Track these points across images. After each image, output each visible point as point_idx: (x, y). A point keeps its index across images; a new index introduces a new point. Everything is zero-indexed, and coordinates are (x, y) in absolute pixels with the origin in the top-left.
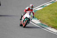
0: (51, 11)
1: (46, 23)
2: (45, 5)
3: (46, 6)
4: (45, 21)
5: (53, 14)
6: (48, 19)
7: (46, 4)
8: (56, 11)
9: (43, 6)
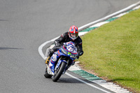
0: (106, 39)
1: (95, 70)
2: (92, 26)
3: (94, 28)
4: (91, 65)
5: (112, 49)
6: (100, 60)
7: (96, 23)
8: (118, 41)
9: (88, 27)
